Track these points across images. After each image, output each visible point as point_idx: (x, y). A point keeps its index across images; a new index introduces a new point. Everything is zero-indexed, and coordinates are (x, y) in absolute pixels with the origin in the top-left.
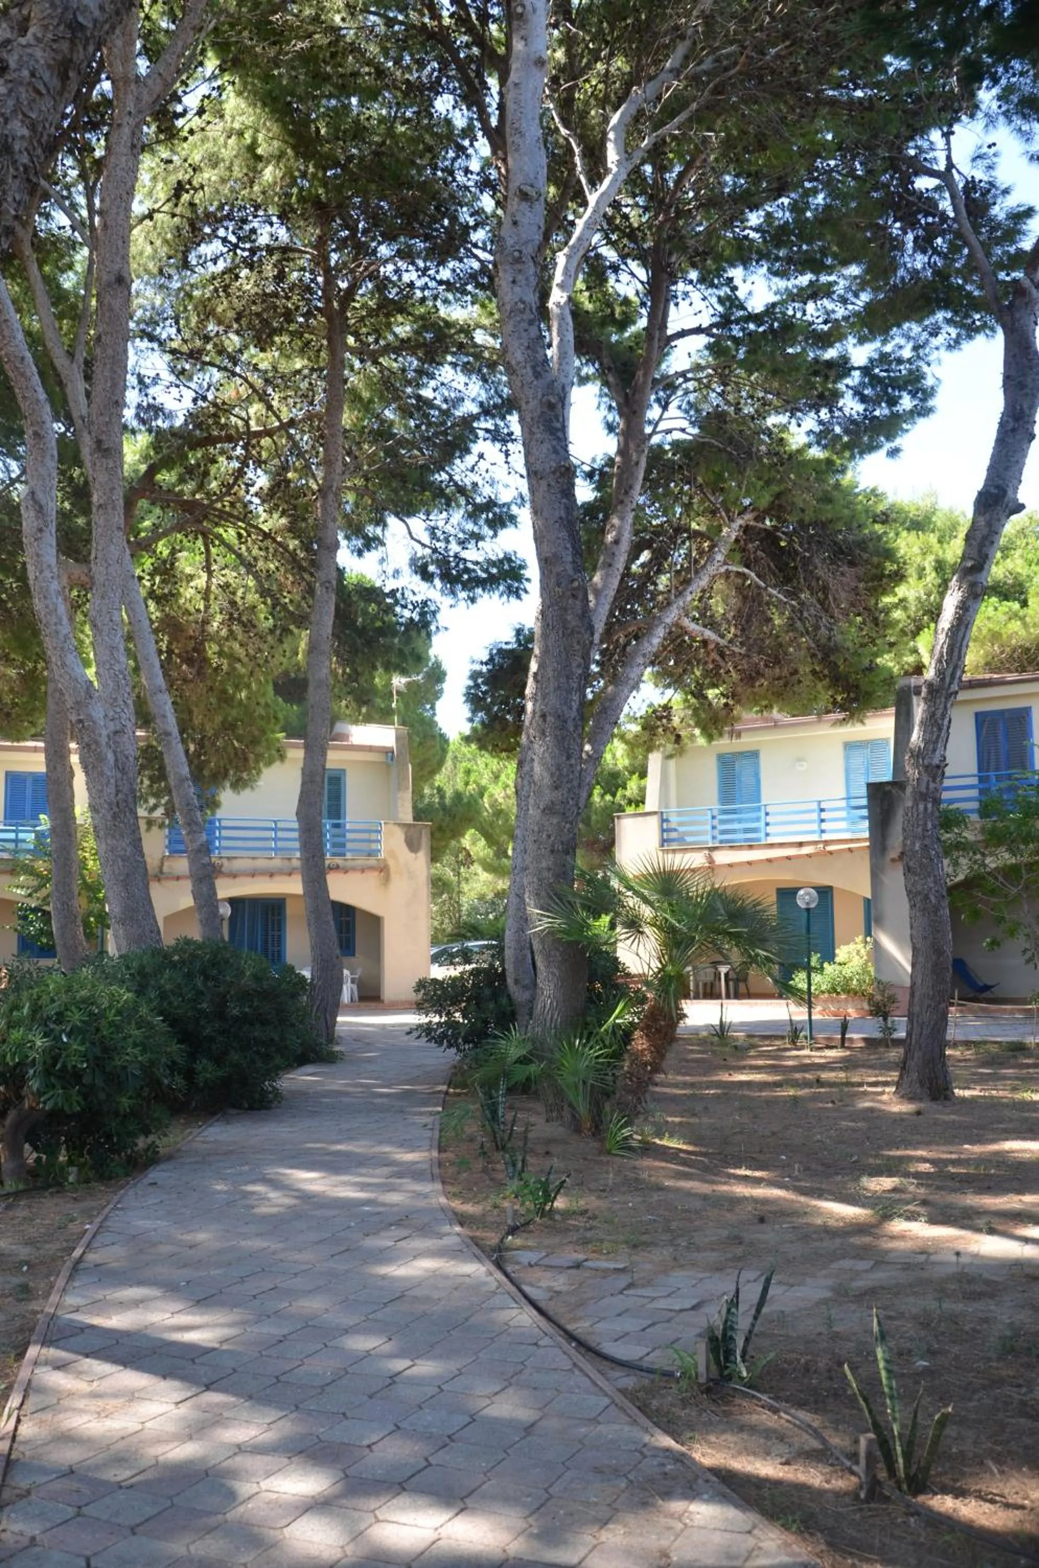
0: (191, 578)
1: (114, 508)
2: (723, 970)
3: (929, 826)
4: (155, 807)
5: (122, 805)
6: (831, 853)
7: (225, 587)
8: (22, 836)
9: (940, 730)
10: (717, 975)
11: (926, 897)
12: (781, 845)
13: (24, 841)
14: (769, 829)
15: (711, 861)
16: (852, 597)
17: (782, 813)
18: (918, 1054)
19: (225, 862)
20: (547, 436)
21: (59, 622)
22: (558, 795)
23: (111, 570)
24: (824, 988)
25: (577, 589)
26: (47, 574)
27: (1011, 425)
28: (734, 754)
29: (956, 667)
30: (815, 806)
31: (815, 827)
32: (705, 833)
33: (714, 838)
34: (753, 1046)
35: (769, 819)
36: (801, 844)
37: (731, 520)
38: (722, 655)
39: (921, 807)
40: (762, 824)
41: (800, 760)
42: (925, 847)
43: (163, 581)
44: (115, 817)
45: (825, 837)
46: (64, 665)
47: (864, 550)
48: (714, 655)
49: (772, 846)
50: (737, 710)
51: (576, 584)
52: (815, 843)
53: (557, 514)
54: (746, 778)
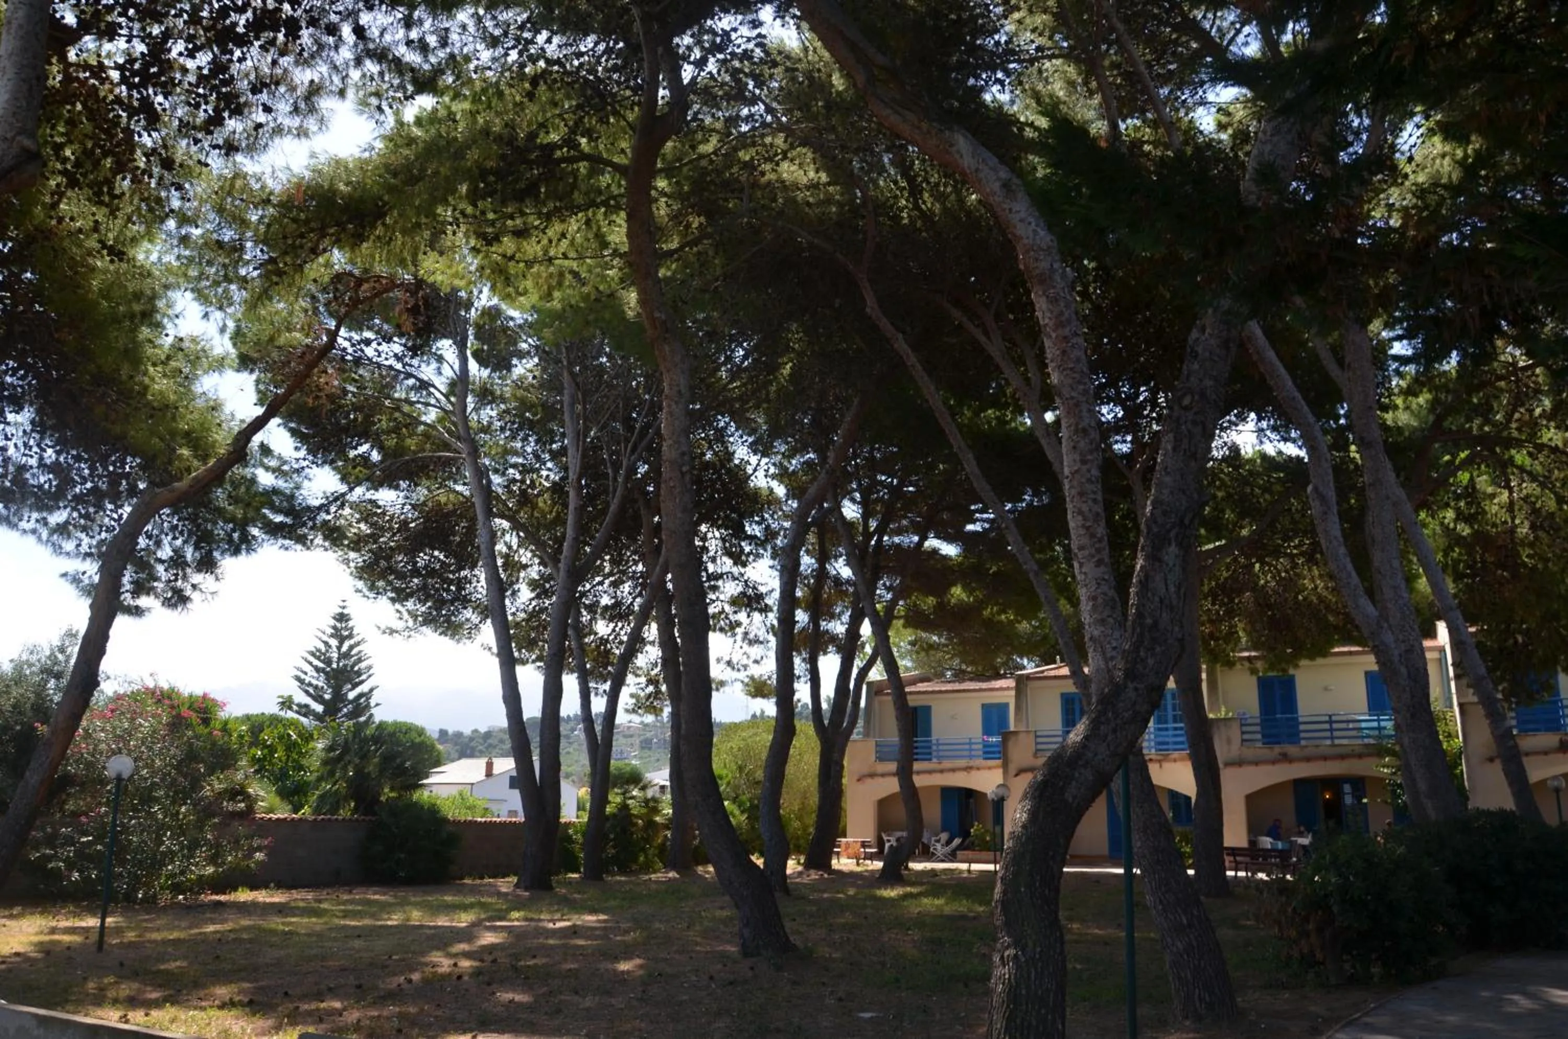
0: (1493, 497)
7: (1526, 499)
8: (1383, 724)
13: (1385, 728)
21: (1349, 576)
26: (1335, 543)
43: (1467, 503)
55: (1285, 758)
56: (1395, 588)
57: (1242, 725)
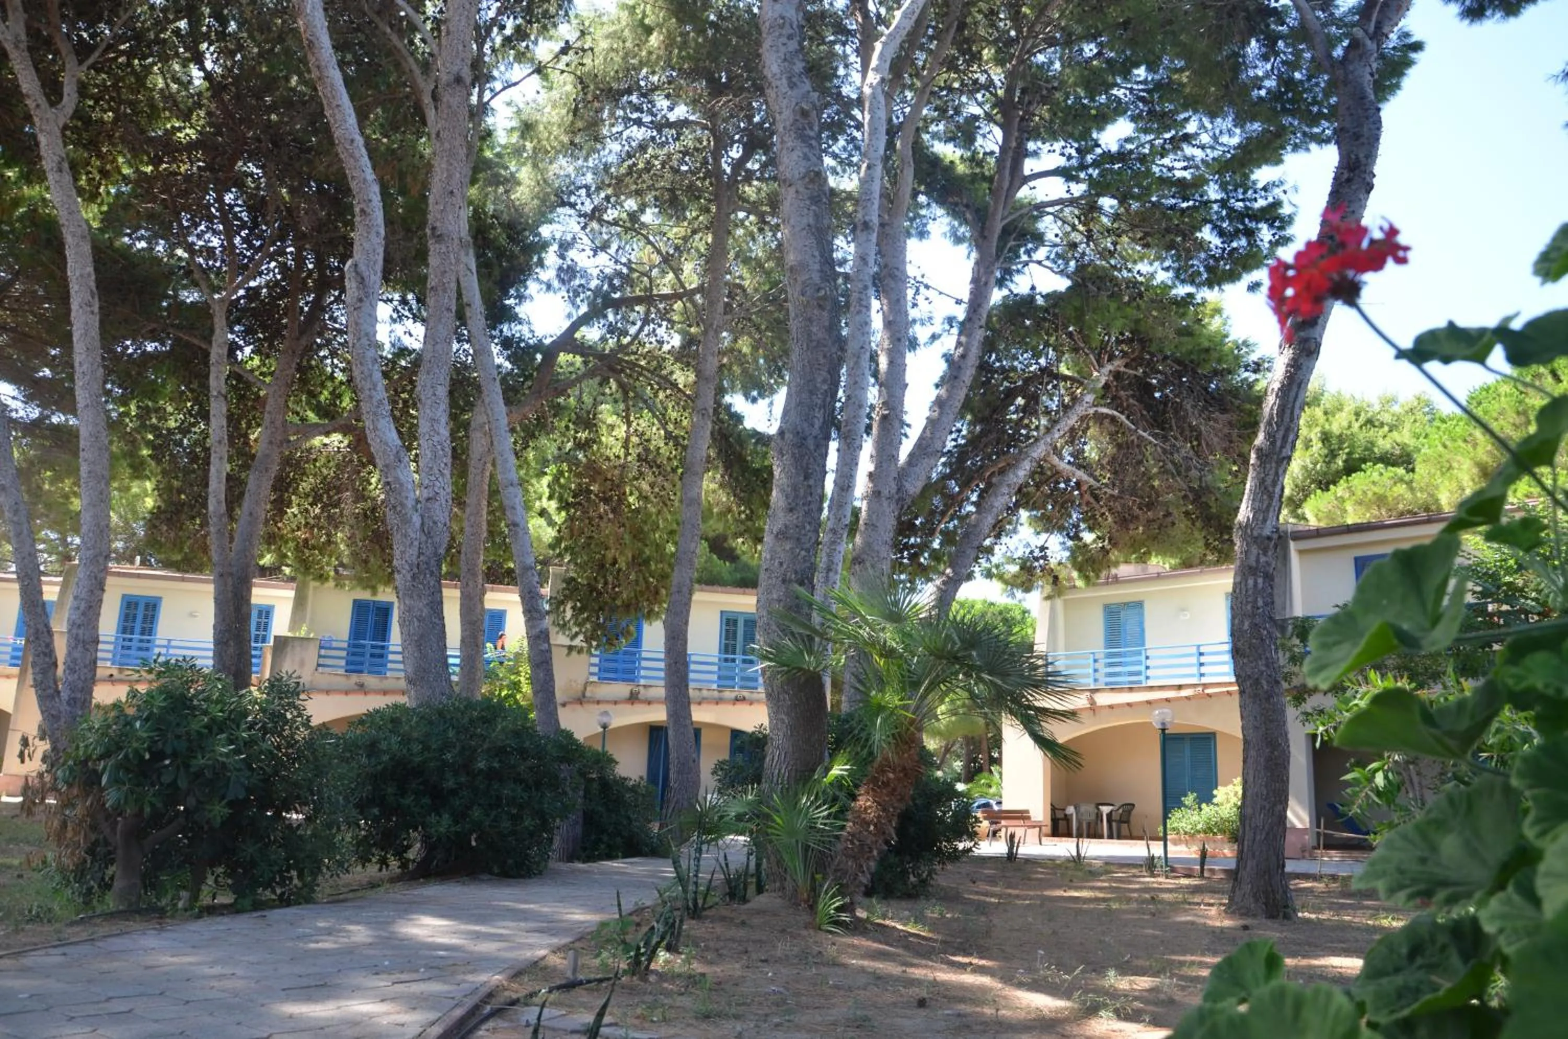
0: (612, 427)
1: (445, 291)
2: (1105, 810)
3: (1260, 603)
4: (576, 634)
5: (423, 567)
6: (1209, 695)
9: (1271, 497)
10: (1099, 816)
11: (1257, 682)
12: (1161, 688)
14: (1149, 673)
15: (1092, 702)
16: (1226, 444)
17: (1162, 657)
18: (1251, 864)
19: (641, 689)
20: (798, 143)
22: (792, 518)
23: (438, 347)
24: (1199, 827)
25: (824, 298)
27: (1346, 176)
28: (1118, 604)
29: (1288, 430)
30: (1194, 650)
31: (1194, 670)
32: (1087, 676)
33: (1096, 680)
34: (1108, 872)
35: (1149, 663)
36: (1180, 687)
37: (1101, 365)
38: (1097, 498)
39: (1251, 582)
40: (1142, 668)
41: (1183, 610)
42: (1254, 626)
44: (414, 577)
45: (1205, 680)
46: (376, 429)
47: (1236, 397)
48: (1087, 497)
49: (1151, 688)
50: (1114, 555)
51: (822, 293)
52: (1194, 686)
53: (805, 221)
54: (1130, 627)
55: (361, 688)
56: (433, 420)
57: (321, 647)
